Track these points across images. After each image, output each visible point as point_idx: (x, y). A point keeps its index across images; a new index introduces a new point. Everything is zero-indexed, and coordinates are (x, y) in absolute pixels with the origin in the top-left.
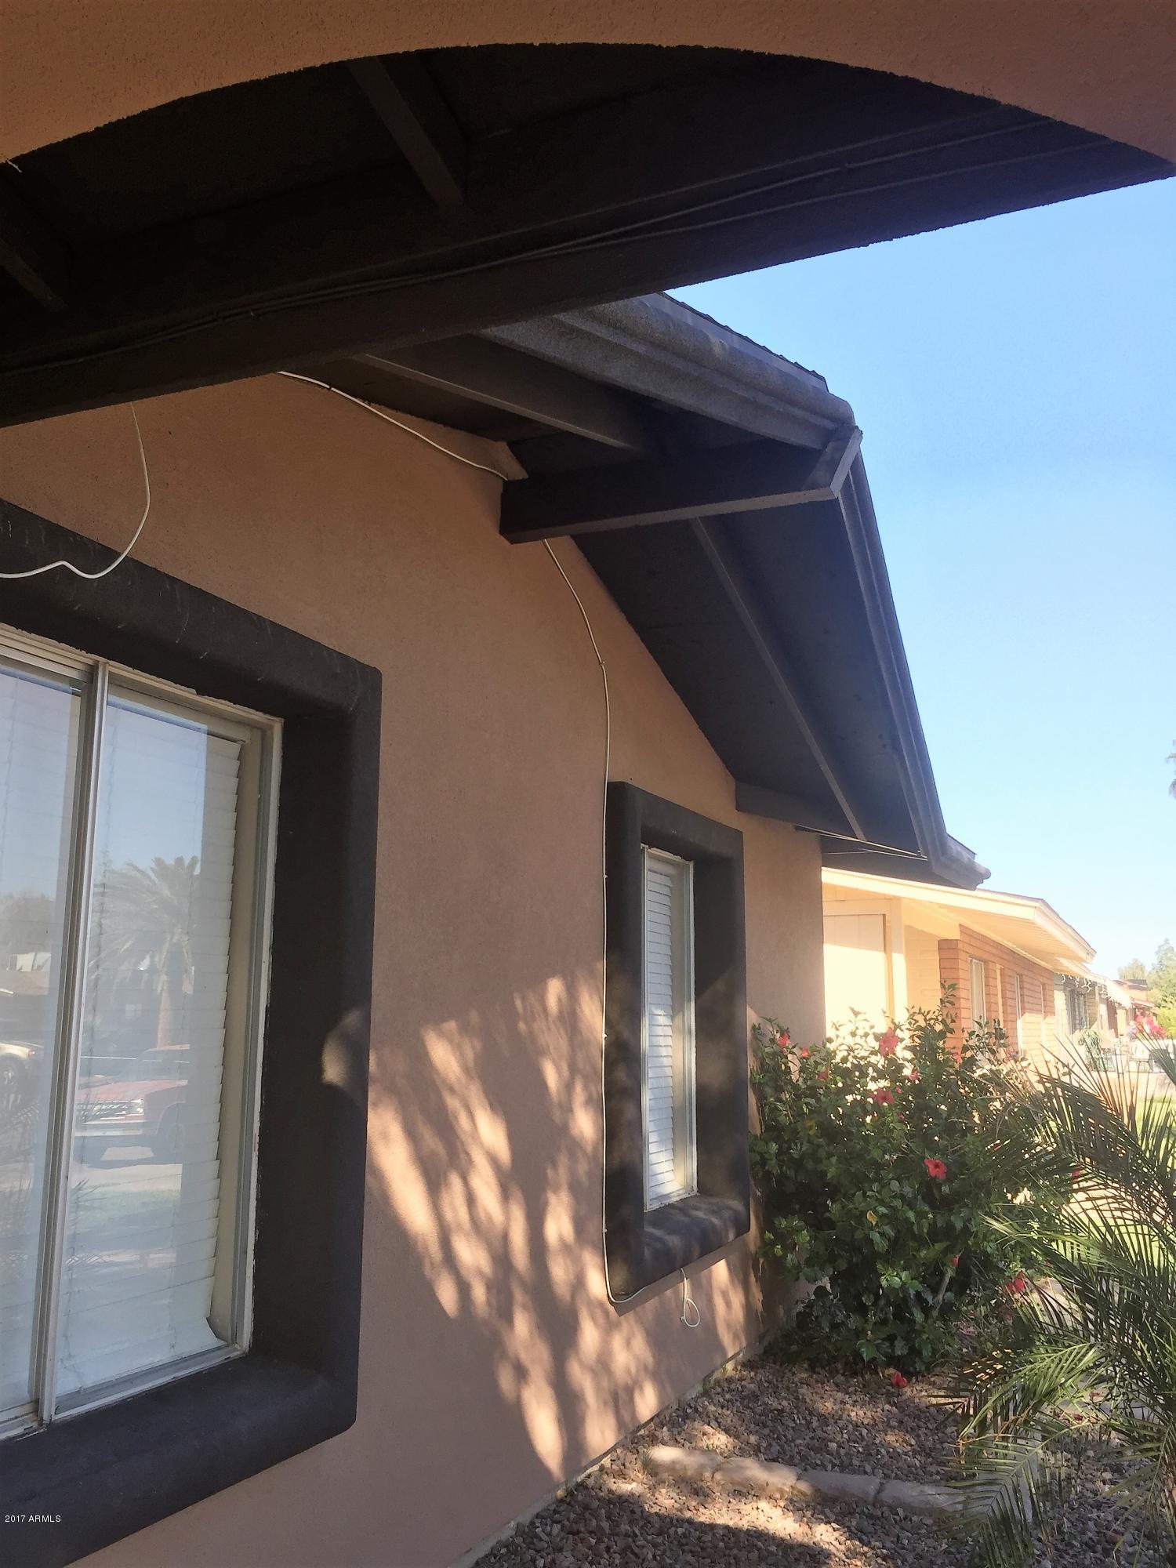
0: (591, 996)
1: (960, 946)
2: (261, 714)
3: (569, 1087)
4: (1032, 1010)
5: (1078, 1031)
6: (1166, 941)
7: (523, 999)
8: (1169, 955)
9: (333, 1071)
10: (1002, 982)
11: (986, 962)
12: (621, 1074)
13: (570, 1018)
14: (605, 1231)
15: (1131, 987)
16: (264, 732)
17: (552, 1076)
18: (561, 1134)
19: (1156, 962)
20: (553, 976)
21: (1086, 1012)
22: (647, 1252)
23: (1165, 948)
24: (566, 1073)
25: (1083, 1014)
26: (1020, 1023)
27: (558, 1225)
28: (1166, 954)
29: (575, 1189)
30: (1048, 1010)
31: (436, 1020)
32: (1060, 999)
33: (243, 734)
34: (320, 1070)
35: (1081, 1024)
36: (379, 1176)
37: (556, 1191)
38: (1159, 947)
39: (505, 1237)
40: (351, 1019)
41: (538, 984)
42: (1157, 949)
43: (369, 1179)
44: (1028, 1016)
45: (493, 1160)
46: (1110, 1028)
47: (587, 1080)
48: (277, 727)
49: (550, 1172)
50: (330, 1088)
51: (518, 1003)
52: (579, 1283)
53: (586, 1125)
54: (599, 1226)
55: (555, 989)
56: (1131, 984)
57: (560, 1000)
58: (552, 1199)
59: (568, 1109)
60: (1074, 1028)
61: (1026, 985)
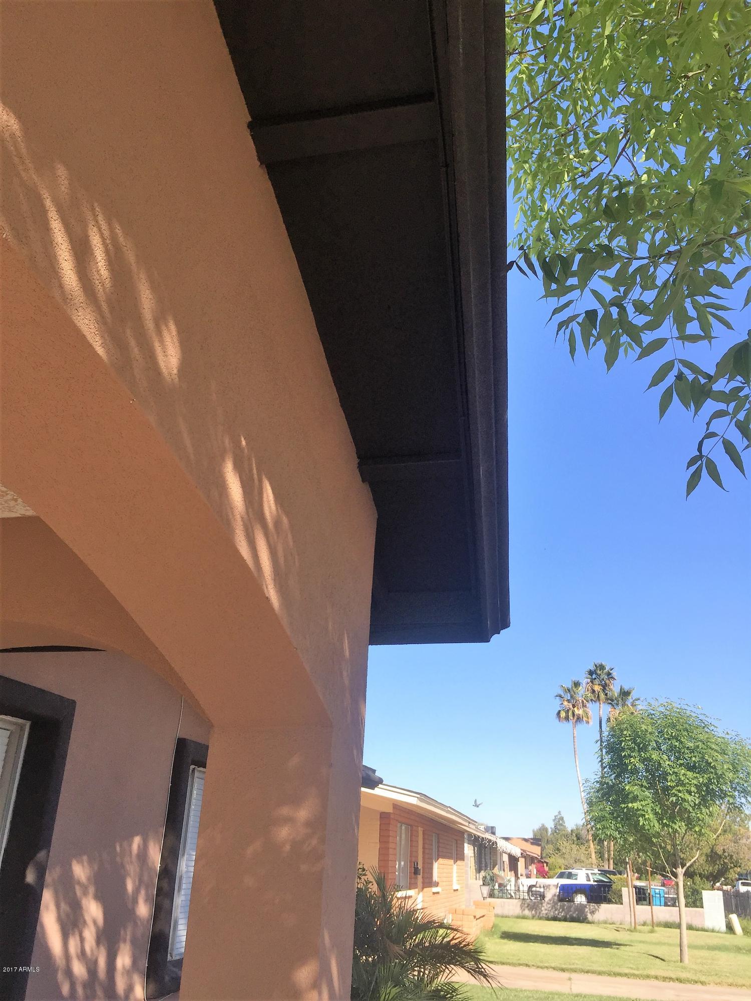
0: (155, 844)
1: (392, 816)
2: (22, 720)
3: (137, 891)
4: (444, 857)
5: (482, 872)
6: (559, 812)
7: (121, 846)
8: (561, 822)
9: (30, 877)
10: (424, 839)
11: (411, 826)
12: (165, 885)
13: (143, 856)
14: (147, 965)
15: (532, 844)
16: (22, 728)
17: (130, 886)
18: (130, 913)
19: (553, 827)
20: (137, 835)
21: (490, 859)
22: (167, 978)
23: (559, 817)
24: (137, 883)
25: (488, 861)
26: (436, 866)
27: (124, 960)
28: (559, 821)
29: (134, 943)
30: (460, 856)
31: (78, 855)
32: (469, 850)
33: (12, 728)
34: (24, 876)
35: (486, 866)
36: (42, 927)
37: (125, 941)
38: (555, 817)
39: (96, 962)
40: (41, 855)
41: (129, 838)
42: (554, 818)
43: (38, 928)
44: (441, 861)
45: (95, 922)
46: (511, 870)
47: (147, 888)
48: (28, 724)
49: (122, 932)
50: (28, 885)
51: (118, 849)
52: (130, 989)
53: (143, 910)
54: (144, 963)
55: (137, 841)
56: (532, 841)
57: (139, 847)
58: (122, 946)
59: (135, 901)
60: (479, 870)
61: (441, 841)
